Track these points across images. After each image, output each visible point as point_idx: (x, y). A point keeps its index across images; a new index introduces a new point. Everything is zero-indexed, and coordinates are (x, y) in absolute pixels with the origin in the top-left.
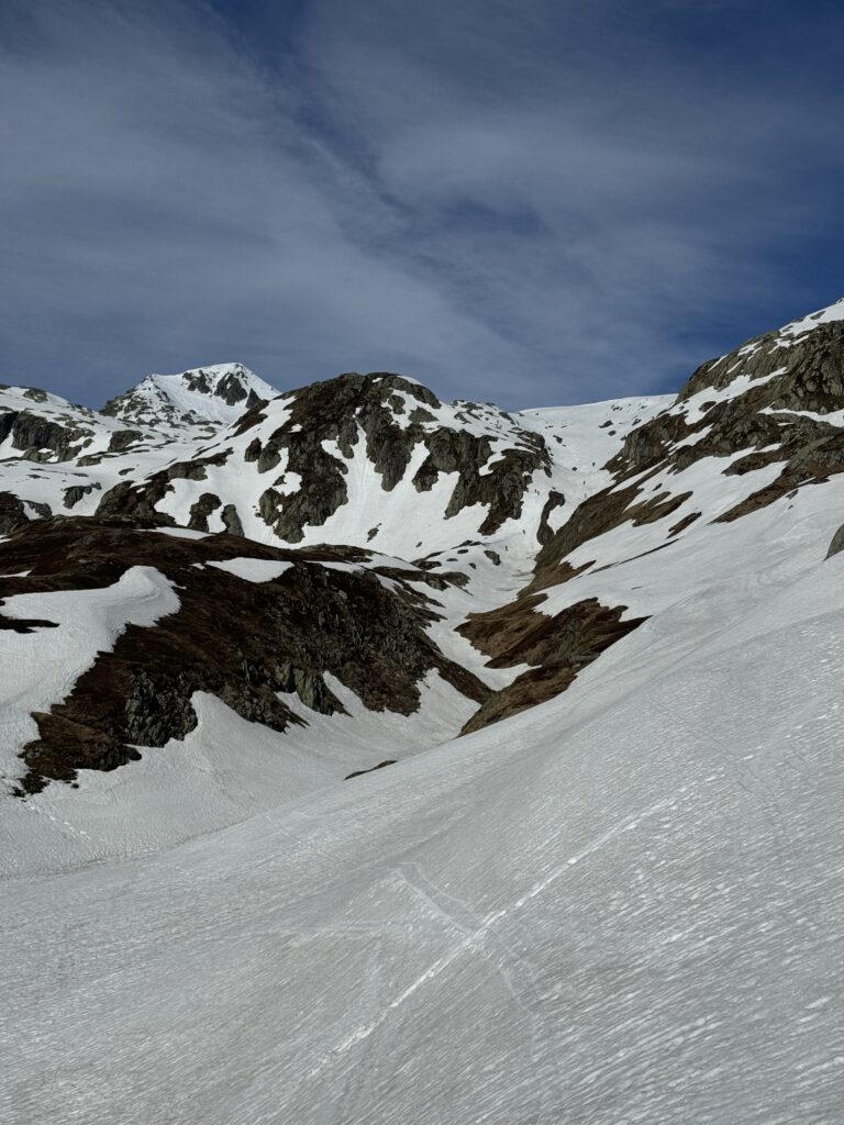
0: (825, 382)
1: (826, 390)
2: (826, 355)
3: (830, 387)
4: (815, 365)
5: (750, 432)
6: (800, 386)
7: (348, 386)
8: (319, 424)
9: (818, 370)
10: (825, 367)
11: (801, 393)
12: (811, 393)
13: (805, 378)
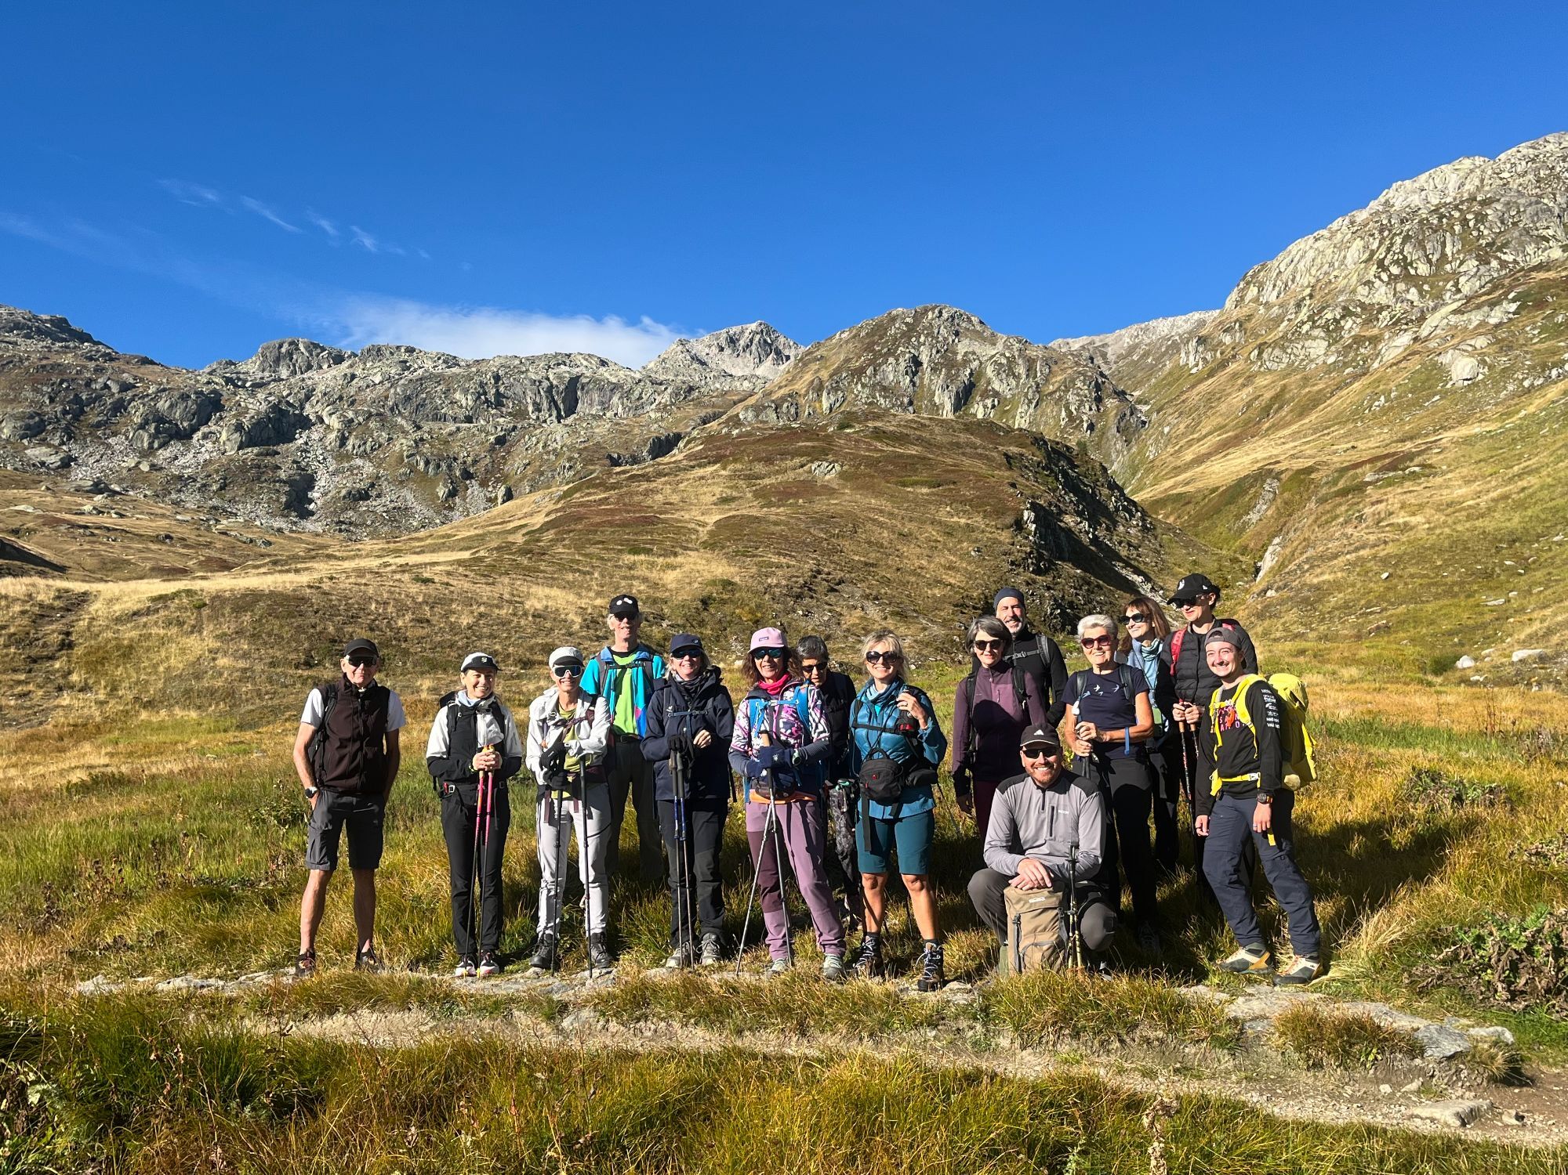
0: (1411, 264)
2: (1407, 239)
4: (1396, 248)
5: (1343, 317)
6: (1383, 271)
7: (899, 321)
8: (876, 359)
9: (1402, 252)
10: (1408, 248)
11: (1384, 277)
12: (1397, 276)
13: (1386, 262)
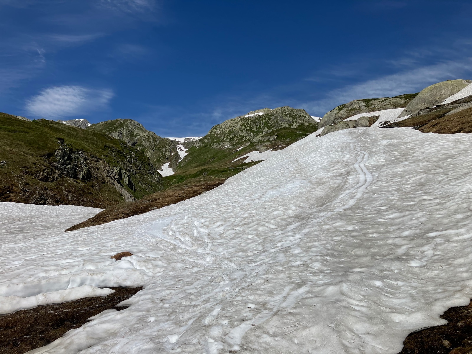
0: (252, 127)
1: (252, 129)
3: (253, 129)
4: (249, 123)
6: (246, 128)
7: (119, 122)
10: (252, 123)
12: (248, 130)
